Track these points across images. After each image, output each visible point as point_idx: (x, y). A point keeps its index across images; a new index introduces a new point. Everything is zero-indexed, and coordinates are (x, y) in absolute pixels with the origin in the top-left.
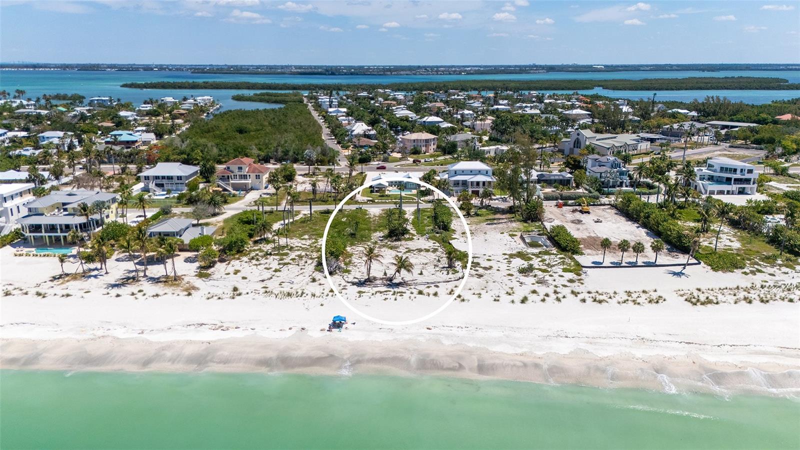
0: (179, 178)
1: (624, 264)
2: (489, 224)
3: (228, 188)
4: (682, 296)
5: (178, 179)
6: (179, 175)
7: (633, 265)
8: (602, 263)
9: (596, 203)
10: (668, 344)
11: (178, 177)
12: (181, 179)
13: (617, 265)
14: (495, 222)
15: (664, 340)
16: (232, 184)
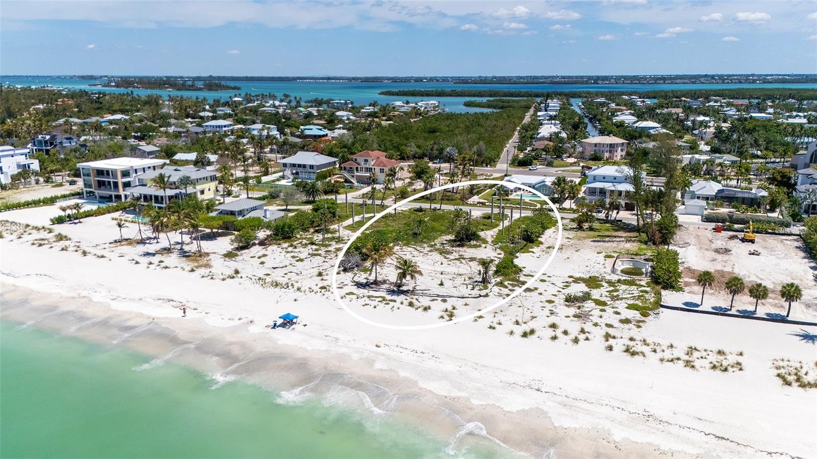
0: (312, 167)
1: (733, 312)
2: (594, 241)
3: (352, 180)
4: (778, 368)
5: (310, 168)
6: (311, 164)
7: (747, 315)
8: (698, 306)
9: (776, 232)
10: (684, 432)
11: (310, 166)
12: (313, 169)
13: (720, 312)
14: (607, 239)
15: (682, 424)
16: (356, 176)
